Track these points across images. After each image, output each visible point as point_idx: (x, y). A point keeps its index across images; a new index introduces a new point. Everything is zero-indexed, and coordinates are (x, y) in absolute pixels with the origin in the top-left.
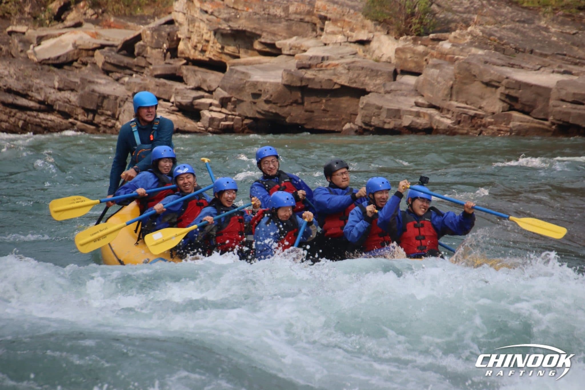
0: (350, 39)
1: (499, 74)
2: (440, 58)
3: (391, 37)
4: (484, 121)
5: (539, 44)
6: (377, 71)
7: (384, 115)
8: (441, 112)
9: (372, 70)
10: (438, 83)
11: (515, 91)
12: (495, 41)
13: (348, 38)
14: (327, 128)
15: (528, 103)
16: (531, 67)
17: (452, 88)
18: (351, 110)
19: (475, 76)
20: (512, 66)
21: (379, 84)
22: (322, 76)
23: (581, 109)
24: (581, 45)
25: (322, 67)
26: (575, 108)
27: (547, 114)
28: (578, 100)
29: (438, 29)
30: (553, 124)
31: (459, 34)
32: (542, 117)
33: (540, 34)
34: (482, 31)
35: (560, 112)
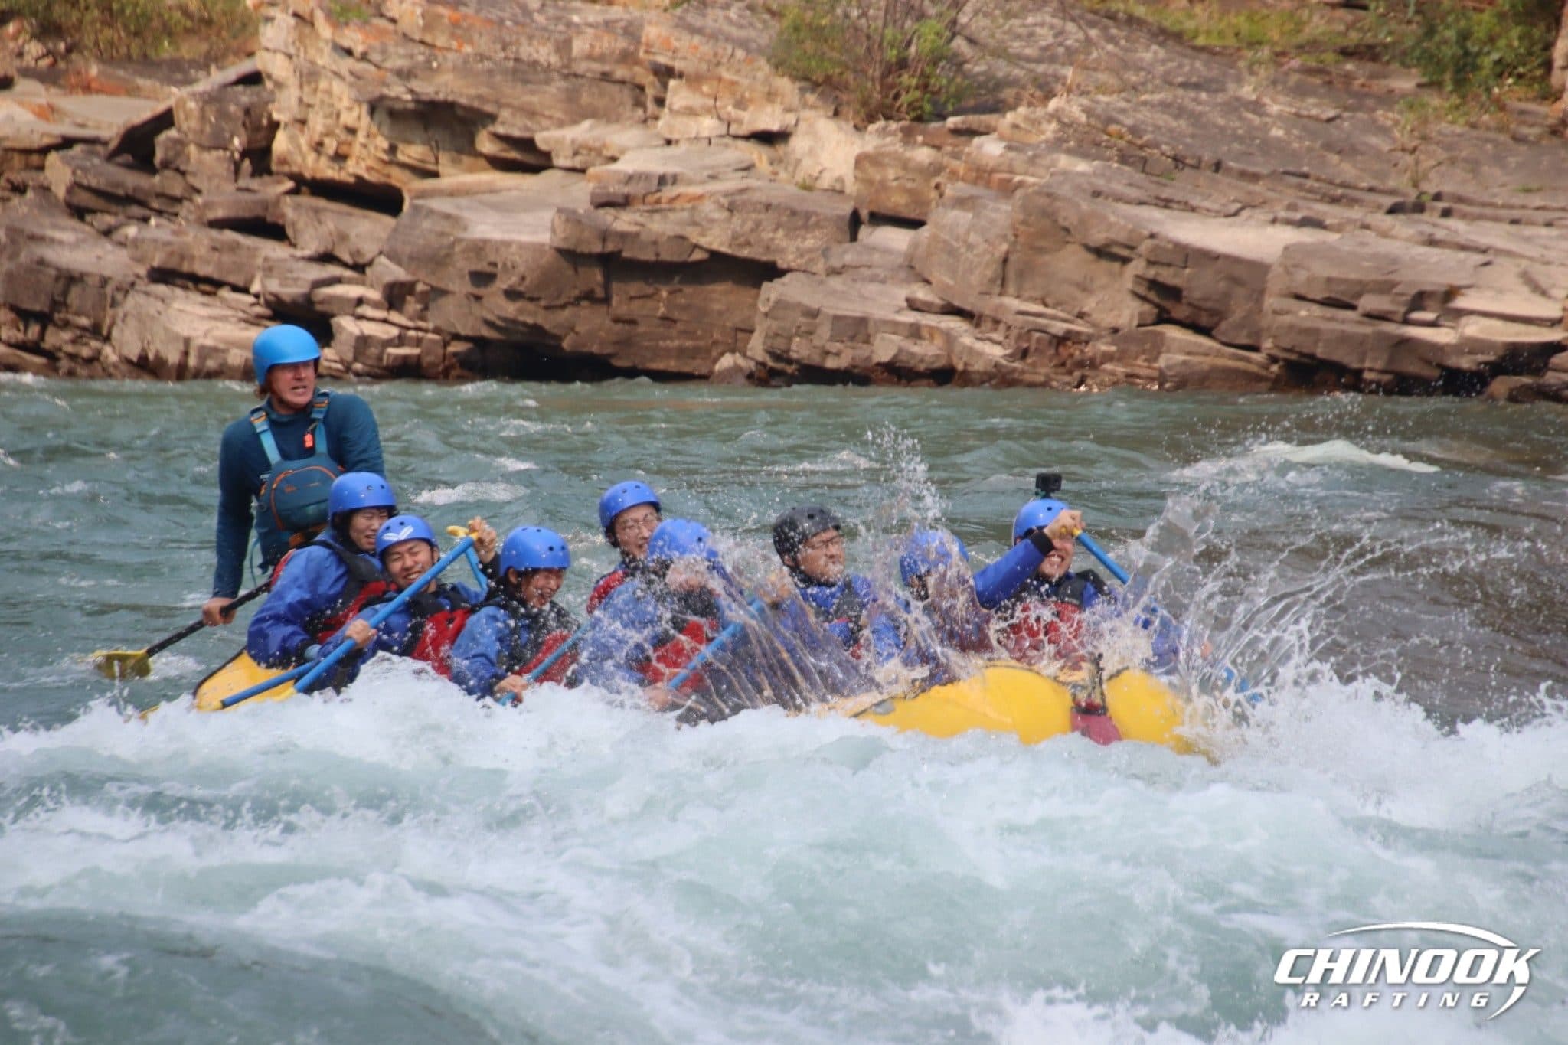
0: (733, 130)
1: (1130, 226)
2: (975, 182)
3: (843, 124)
4: (1090, 350)
5: (1236, 146)
6: (808, 215)
7: (824, 332)
8: (978, 325)
9: (794, 213)
10: (970, 247)
11: (1171, 271)
13: (729, 125)
14: (672, 365)
15: (1209, 305)
16: (1216, 207)
17: (1005, 261)
18: (735, 319)
19: (1067, 230)
20: (1166, 204)
21: (810, 250)
22: (660, 227)
23: (1347, 322)
24: (1348, 150)
25: (658, 201)
26: (1332, 319)
27: (1257, 334)
28: (1338, 296)
29: (971, 102)
30: (1274, 360)
31: (1026, 119)
32: (1245, 341)
33: (1240, 118)
34: (1088, 111)
35: (1292, 327)
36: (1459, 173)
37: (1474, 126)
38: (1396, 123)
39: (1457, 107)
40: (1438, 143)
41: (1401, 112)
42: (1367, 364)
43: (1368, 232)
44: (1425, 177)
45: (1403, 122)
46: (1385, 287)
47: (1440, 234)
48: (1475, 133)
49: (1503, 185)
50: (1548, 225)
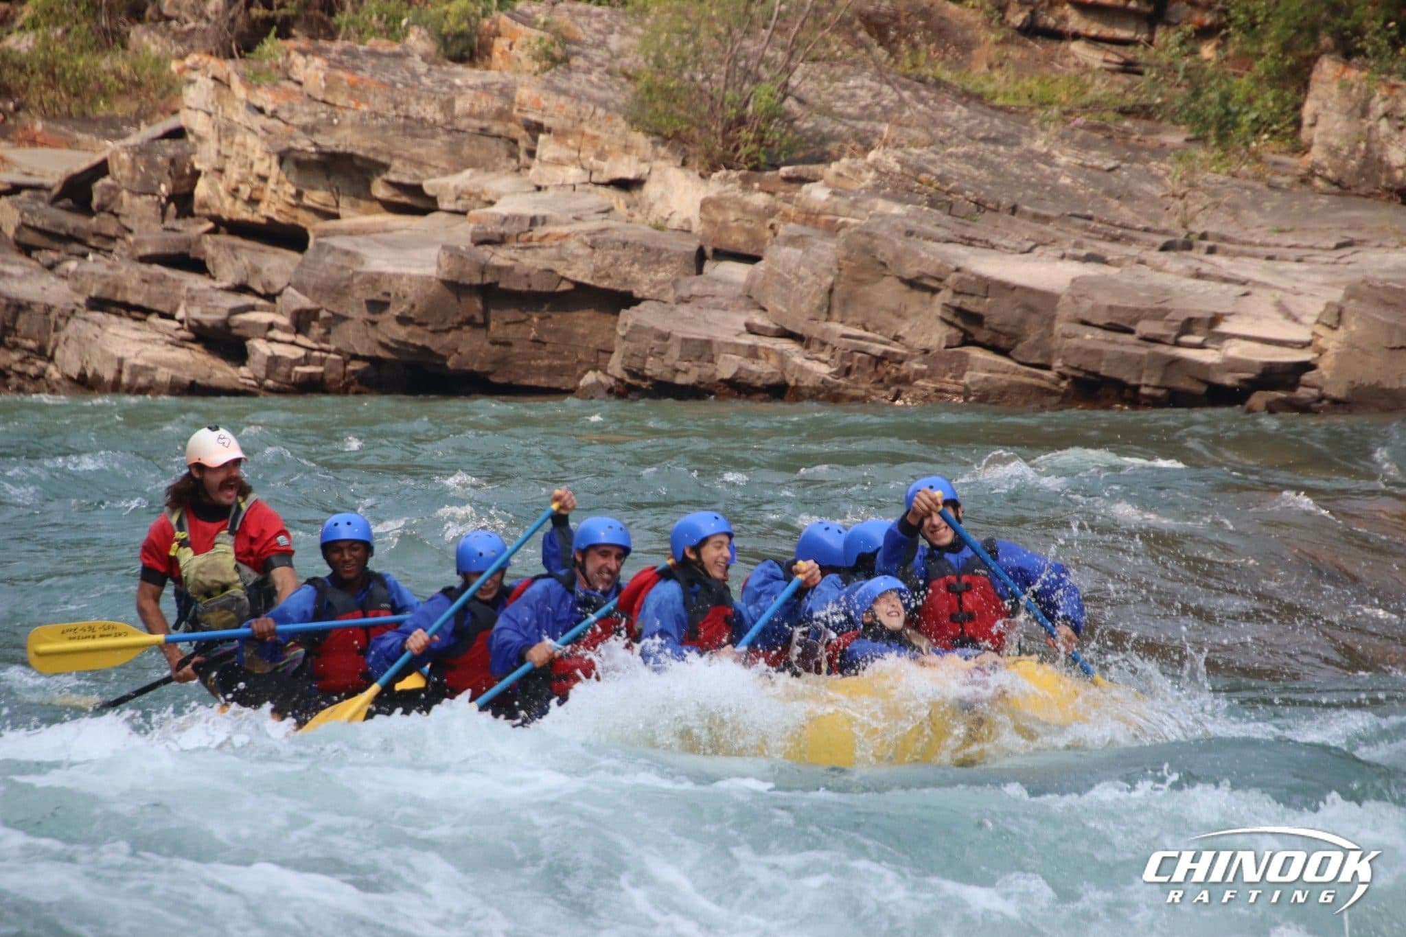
0: (595, 177)
1: (939, 261)
2: (805, 222)
3: (691, 173)
4: (904, 368)
5: (1030, 192)
6: (659, 252)
7: (674, 352)
8: (807, 347)
9: (648, 250)
10: (800, 279)
11: (974, 299)
13: (591, 174)
14: (542, 381)
15: (1007, 329)
16: (1013, 245)
17: (831, 291)
18: (598, 341)
19: (884, 264)
20: (969, 242)
21: (662, 282)
22: (531, 261)
23: (1126, 344)
24: (1126, 196)
25: (530, 240)
26: (1113, 342)
27: (1049, 354)
28: (1119, 322)
29: (801, 154)
30: (1063, 377)
31: (849, 168)
32: (1038, 361)
33: (1034, 168)
34: (901, 161)
35: (1078, 348)
36: (1222, 216)
37: (1234, 175)
38: (1168, 173)
39: (1220, 159)
40: (1204, 190)
41: (1171, 163)
42: (1144, 381)
43: (1143, 266)
44: (1193, 219)
45: (1173, 171)
46: (1159, 314)
47: (1205, 269)
48: (1235, 181)
49: (1260, 226)
50: (1299, 260)
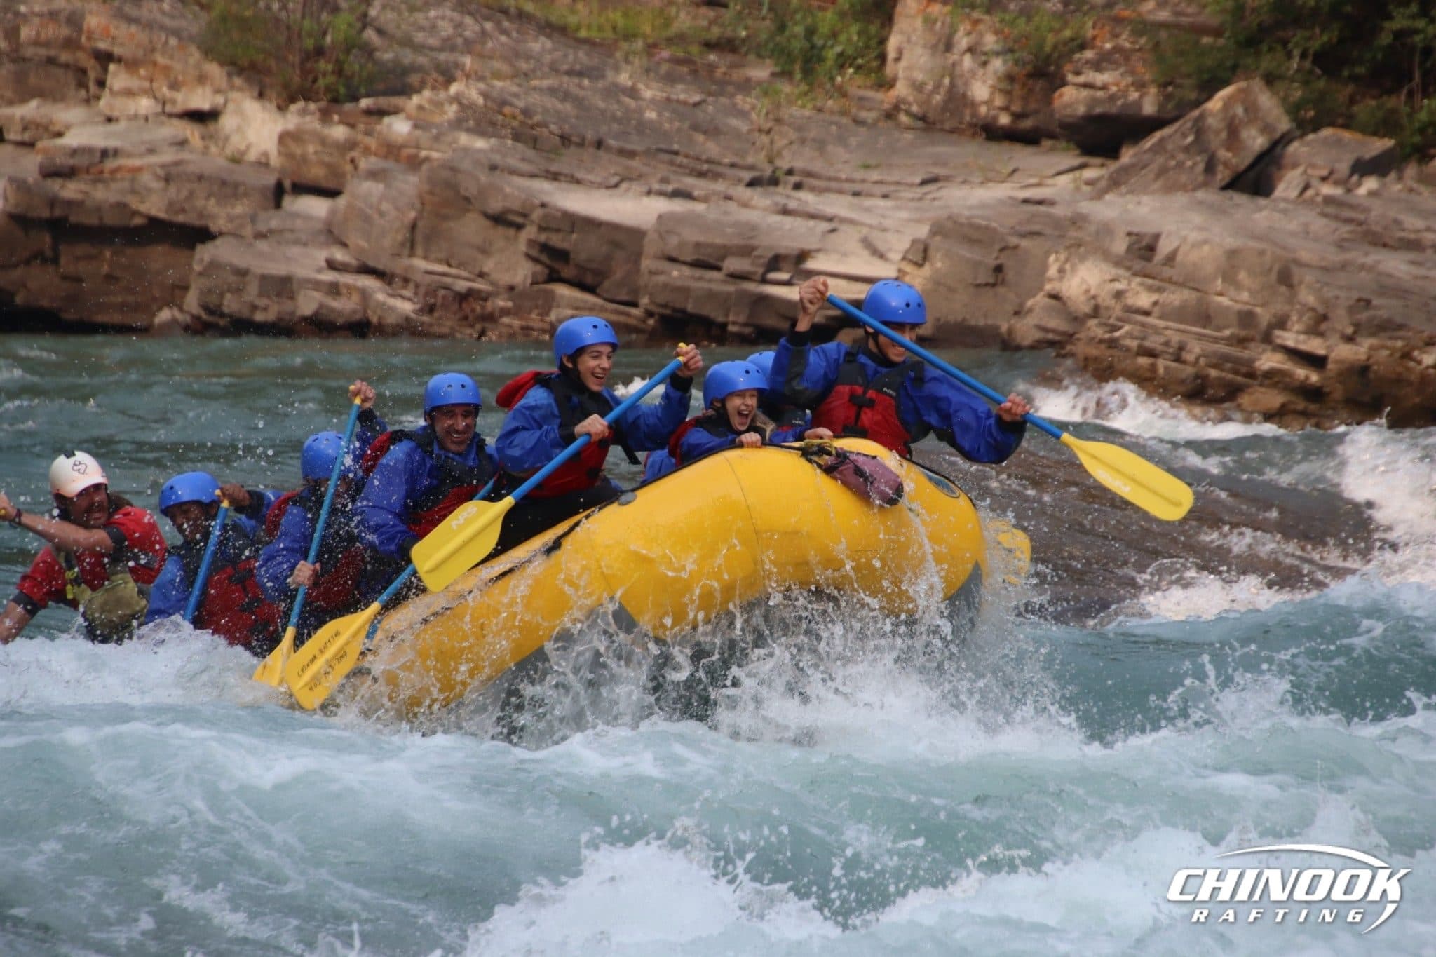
0: (168, 108)
1: (523, 196)
2: (386, 157)
3: (268, 105)
4: (489, 306)
5: (615, 127)
6: (236, 185)
7: (252, 290)
8: (390, 283)
9: (224, 183)
10: (382, 214)
11: (560, 236)
12: (514, 117)
13: (164, 104)
14: (117, 318)
15: (594, 266)
16: (598, 180)
17: (414, 227)
18: (172, 275)
19: (467, 199)
20: (554, 177)
21: (239, 217)
22: (102, 194)
23: (714, 281)
24: (713, 131)
25: (102, 172)
26: (700, 279)
27: (636, 291)
28: (705, 258)
29: (381, 87)
30: (650, 314)
31: (431, 101)
32: (624, 297)
33: (618, 102)
34: (485, 95)
35: (665, 286)
36: (808, 152)
37: (820, 110)
38: (753, 108)
39: (806, 94)
40: (789, 125)
41: (757, 98)
42: (731, 318)
43: (730, 203)
44: (779, 154)
45: (759, 106)
46: (746, 251)
47: (792, 205)
48: (821, 116)
49: (846, 162)
50: (885, 196)
